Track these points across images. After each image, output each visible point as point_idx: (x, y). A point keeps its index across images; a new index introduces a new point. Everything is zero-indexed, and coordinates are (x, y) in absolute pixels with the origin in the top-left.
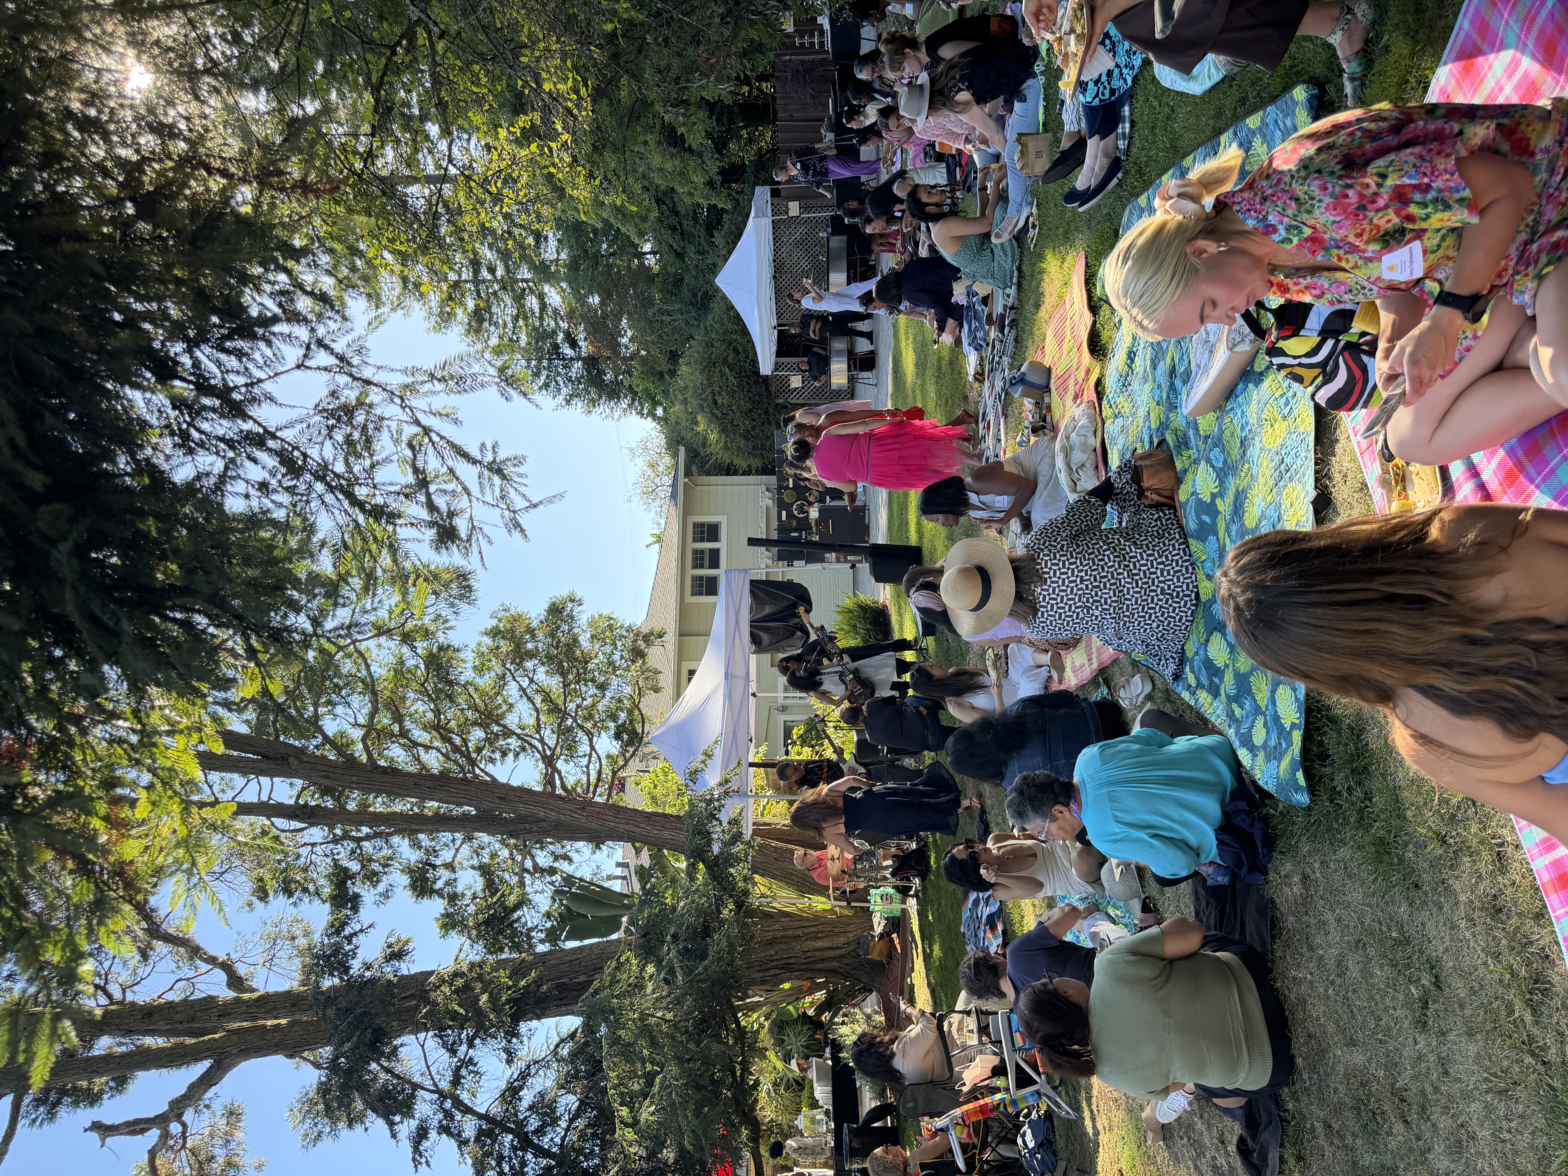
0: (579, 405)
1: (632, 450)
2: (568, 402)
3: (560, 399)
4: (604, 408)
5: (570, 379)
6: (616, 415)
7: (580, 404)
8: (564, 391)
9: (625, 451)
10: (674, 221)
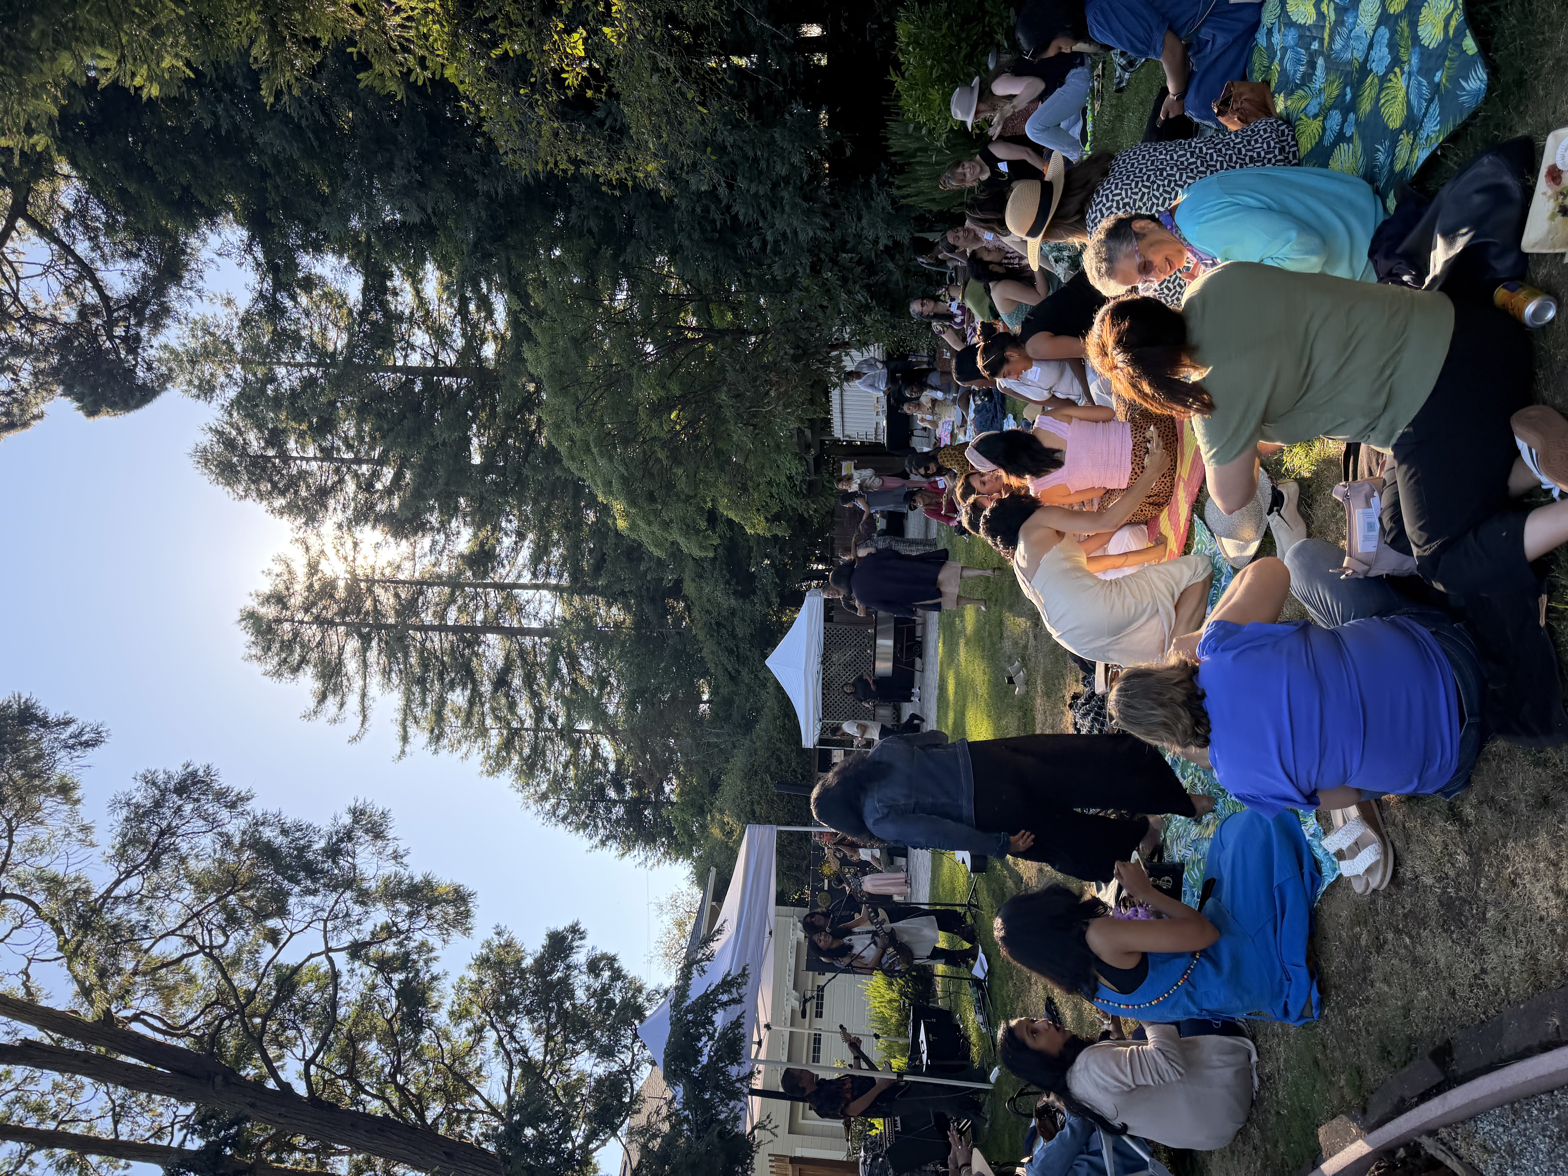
0: (613, 849)
1: (661, 907)
2: (603, 843)
3: (596, 840)
4: (639, 853)
5: (609, 820)
6: (650, 863)
7: (615, 846)
8: (601, 831)
9: (653, 907)
10: (731, 644)
